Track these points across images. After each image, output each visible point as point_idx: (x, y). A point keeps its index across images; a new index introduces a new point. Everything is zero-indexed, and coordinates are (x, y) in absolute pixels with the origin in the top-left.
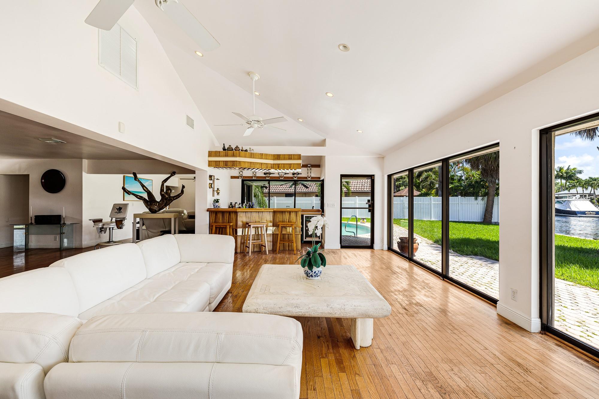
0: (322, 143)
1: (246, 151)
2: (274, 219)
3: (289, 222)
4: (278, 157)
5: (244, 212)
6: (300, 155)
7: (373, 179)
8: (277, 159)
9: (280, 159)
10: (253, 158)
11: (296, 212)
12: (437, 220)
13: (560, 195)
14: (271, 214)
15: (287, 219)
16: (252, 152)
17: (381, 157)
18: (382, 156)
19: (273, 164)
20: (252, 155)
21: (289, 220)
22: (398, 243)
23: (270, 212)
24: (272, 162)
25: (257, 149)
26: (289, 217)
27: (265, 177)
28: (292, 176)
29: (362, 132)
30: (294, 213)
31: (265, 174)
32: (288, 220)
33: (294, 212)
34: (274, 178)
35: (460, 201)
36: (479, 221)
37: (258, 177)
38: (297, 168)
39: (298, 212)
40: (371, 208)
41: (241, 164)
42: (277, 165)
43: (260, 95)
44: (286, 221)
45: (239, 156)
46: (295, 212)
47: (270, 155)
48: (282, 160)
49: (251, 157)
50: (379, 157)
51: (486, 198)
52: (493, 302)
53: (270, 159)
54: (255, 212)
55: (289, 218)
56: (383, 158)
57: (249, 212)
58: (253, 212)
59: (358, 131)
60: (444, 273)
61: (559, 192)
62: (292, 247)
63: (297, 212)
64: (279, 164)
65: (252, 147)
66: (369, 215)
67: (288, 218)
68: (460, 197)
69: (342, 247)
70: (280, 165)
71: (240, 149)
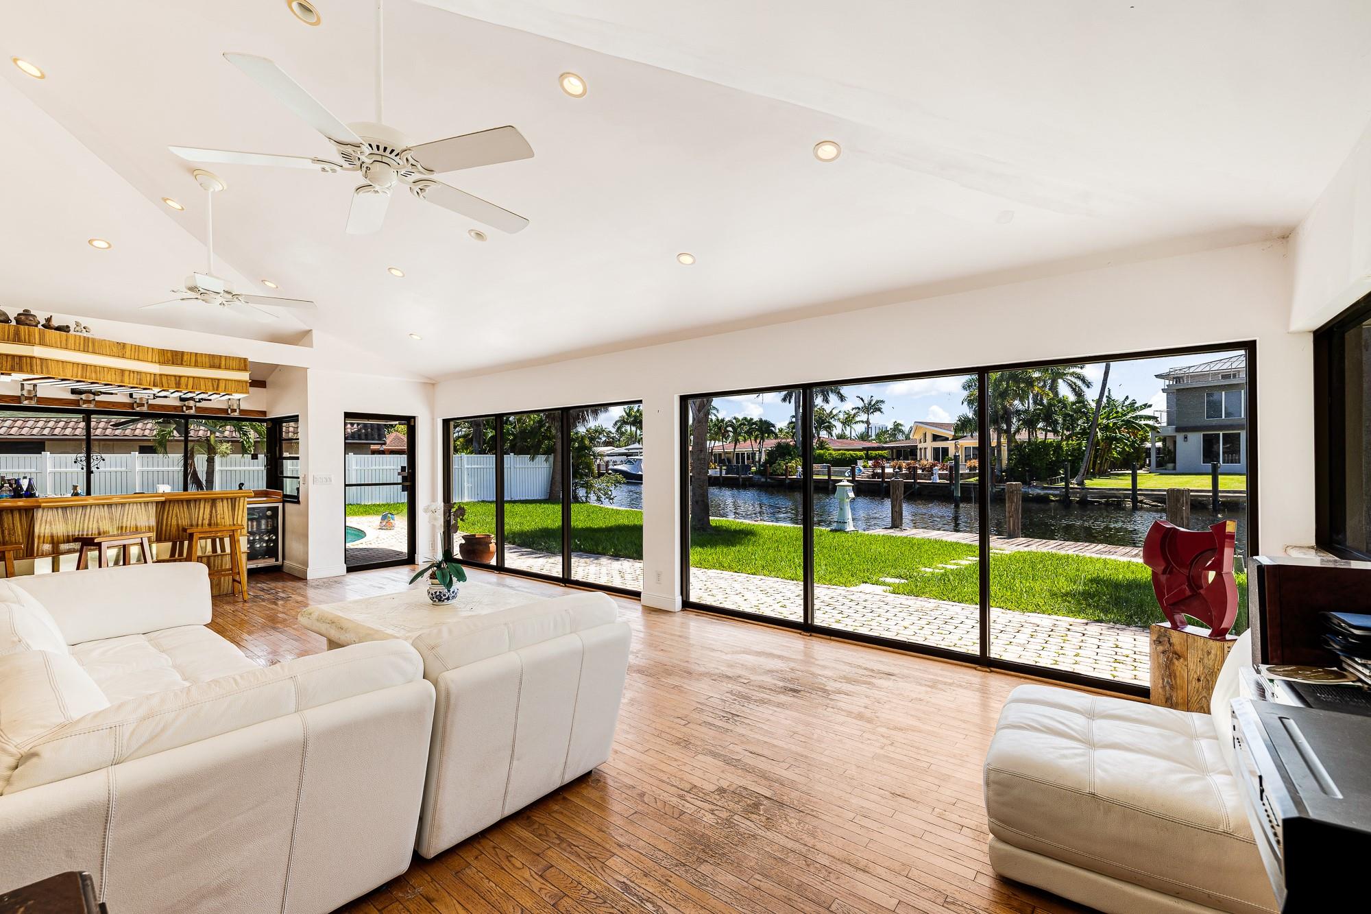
0: (300, 338)
1: (64, 329)
2: (159, 522)
3: (210, 525)
4: (176, 358)
5: (52, 508)
6: (245, 360)
7: (413, 424)
8: (173, 363)
9: (182, 364)
10: (94, 352)
11: (231, 499)
12: (473, 500)
13: (630, 451)
14: (152, 510)
15: (203, 519)
16: (85, 334)
17: (430, 384)
18: (434, 382)
19: (161, 375)
20: (88, 345)
21: (210, 520)
22: (461, 546)
23: (147, 503)
24: (156, 369)
25: (100, 329)
26: (211, 512)
27: (77, 402)
28: (178, 403)
29: (419, 338)
30: (225, 501)
31: (74, 391)
32: (206, 522)
33: (227, 499)
34: (110, 406)
35: (512, 464)
36: (543, 498)
37: (40, 400)
38: (234, 392)
39: (238, 499)
40: (409, 481)
41: (47, 367)
42: (173, 378)
43: (183, 209)
44: (200, 523)
45: (42, 343)
46: (229, 501)
47: (150, 351)
48: (189, 365)
49: (86, 351)
50: (425, 383)
51: (551, 457)
52: (636, 595)
53: (150, 360)
54: (98, 505)
55: (211, 515)
56: (433, 384)
57: (78, 506)
58: (91, 506)
59: (413, 336)
60: (566, 577)
61: (628, 445)
62: (220, 588)
63: (236, 499)
64: (180, 377)
65: (84, 321)
66: (404, 497)
67: (207, 516)
68: (512, 454)
69: (350, 570)
70: (183, 379)
71: (39, 323)
